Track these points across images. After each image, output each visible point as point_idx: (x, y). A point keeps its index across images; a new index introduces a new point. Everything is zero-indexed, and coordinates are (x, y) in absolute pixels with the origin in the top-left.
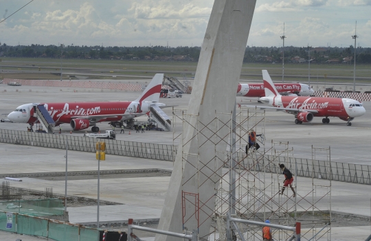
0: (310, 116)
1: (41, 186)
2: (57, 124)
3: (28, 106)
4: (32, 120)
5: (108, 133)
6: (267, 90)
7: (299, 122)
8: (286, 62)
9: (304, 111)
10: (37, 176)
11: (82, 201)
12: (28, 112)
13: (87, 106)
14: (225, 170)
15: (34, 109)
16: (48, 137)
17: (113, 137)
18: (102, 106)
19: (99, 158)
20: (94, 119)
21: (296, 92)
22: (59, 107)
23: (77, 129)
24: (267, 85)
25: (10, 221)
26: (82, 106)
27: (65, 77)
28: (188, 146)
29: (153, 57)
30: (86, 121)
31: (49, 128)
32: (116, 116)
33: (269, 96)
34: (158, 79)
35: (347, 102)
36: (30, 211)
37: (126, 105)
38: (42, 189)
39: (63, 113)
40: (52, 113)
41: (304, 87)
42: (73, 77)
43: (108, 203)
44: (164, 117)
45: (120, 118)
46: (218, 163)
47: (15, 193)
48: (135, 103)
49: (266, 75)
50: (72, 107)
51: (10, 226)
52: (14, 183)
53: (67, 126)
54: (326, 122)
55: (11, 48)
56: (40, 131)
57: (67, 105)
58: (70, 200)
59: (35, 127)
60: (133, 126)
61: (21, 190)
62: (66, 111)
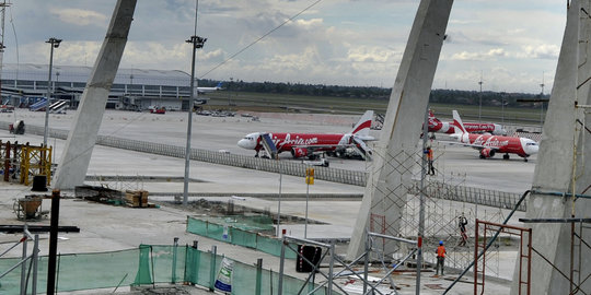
0: (493, 152)
1: (260, 205)
2: (280, 152)
3: (256, 135)
4: (258, 148)
5: (323, 161)
6: (456, 128)
7: (483, 157)
8: (483, 104)
9: (488, 148)
10: (259, 196)
11: (295, 219)
12: (255, 141)
13: (305, 137)
14: (409, 196)
15: (260, 138)
16: (271, 163)
17: (327, 164)
18: (319, 137)
19: (309, 182)
20: (311, 148)
21: (491, 131)
22: (282, 137)
23: (296, 156)
24: (456, 123)
25: (226, 233)
26: (301, 136)
27: (290, 111)
28: (378, 174)
29: (367, 96)
30: (304, 149)
31: (272, 155)
32: (330, 146)
33: (458, 134)
34: (369, 115)
35: (524, 141)
36: (244, 226)
37: (340, 137)
38: (261, 208)
39: (285, 142)
40: (276, 142)
41: (498, 127)
42: (297, 111)
43: (317, 223)
44: (367, 149)
45: (334, 148)
46: (403, 190)
47: (239, 210)
48: (347, 135)
49: (456, 115)
50: (293, 137)
51: (225, 237)
52: (238, 201)
53: (289, 153)
54: (506, 158)
55: (247, 84)
56: (265, 157)
57: (288, 135)
58: (284, 219)
59: (261, 153)
60: (344, 156)
61: (244, 207)
62: (287, 141)
